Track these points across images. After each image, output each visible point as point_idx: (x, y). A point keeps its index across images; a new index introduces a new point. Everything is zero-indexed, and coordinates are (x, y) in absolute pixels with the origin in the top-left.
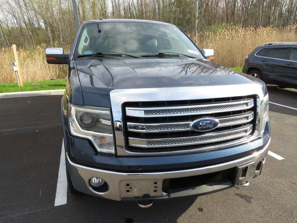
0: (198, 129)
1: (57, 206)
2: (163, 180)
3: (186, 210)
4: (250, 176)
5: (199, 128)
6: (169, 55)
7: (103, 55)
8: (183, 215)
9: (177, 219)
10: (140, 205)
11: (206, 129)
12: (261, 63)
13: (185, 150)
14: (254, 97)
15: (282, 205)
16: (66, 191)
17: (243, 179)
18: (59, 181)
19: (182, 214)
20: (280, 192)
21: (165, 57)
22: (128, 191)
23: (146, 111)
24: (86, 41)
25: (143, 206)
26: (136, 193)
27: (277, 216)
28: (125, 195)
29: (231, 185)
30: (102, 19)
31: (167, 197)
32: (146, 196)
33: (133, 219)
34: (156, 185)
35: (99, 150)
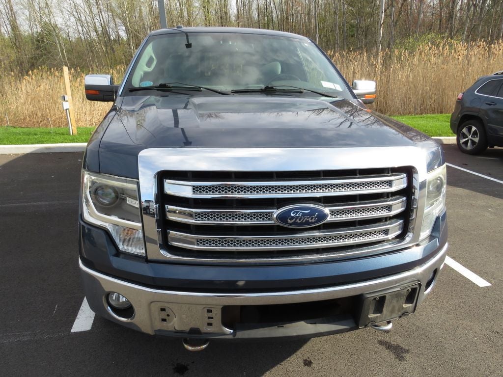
0: (287, 223)
1: (74, 332)
2: (222, 306)
3: (282, 361)
4: (392, 312)
6: (284, 90)
7: (170, 87)
9: (262, 375)
10: (186, 346)
11: (301, 224)
12: (485, 107)
13: (264, 258)
14: (409, 171)
17: (377, 317)
19: (273, 366)
20: (465, 346)
21: (277, 93)
22: (164, 320)
23: (197, 187)
24: (149, 64)
25: (190, 348)
26: (176, 324)
28: (159, 325)
29: (353, 325)
30: (181, 28)
31: (231, 337)
32: (195, 331)
33: (189, 368)
34: (210, 314)
35: (122, 247)
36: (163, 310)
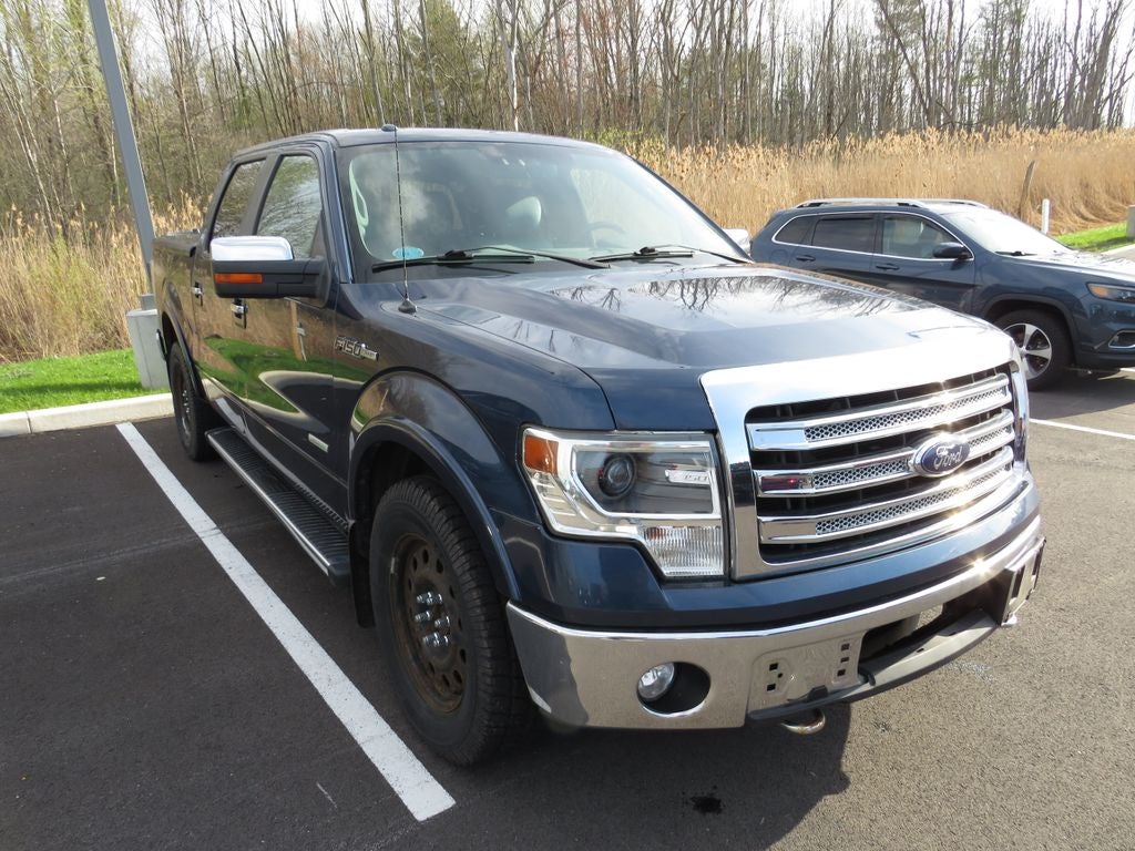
0: (932, 469)
1: (428, 819)
2: (865, 633)
4: (1023, 592)
5: (937, 466)
6: (668, 253)
8: (848, 750)
9: (840, 766)
15: (1070, 669)
16: (419, 764)
17: (1013, 603)
18: (360, 738)
19: (842, 749)
22: (771, 687)
23: (808, 430)
26: (792, 688)
27: (1077, 698)
28: (762, 701)
29: (994, 624)
32: (817, 693)
33: (717, 797)
34: (845, 654)
35: (670, 570)
36: (773, 667)
